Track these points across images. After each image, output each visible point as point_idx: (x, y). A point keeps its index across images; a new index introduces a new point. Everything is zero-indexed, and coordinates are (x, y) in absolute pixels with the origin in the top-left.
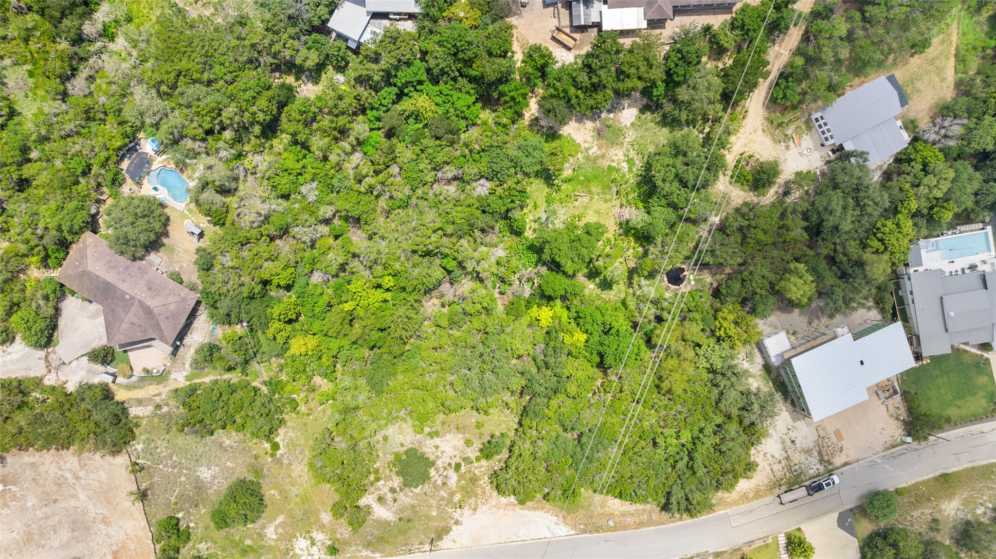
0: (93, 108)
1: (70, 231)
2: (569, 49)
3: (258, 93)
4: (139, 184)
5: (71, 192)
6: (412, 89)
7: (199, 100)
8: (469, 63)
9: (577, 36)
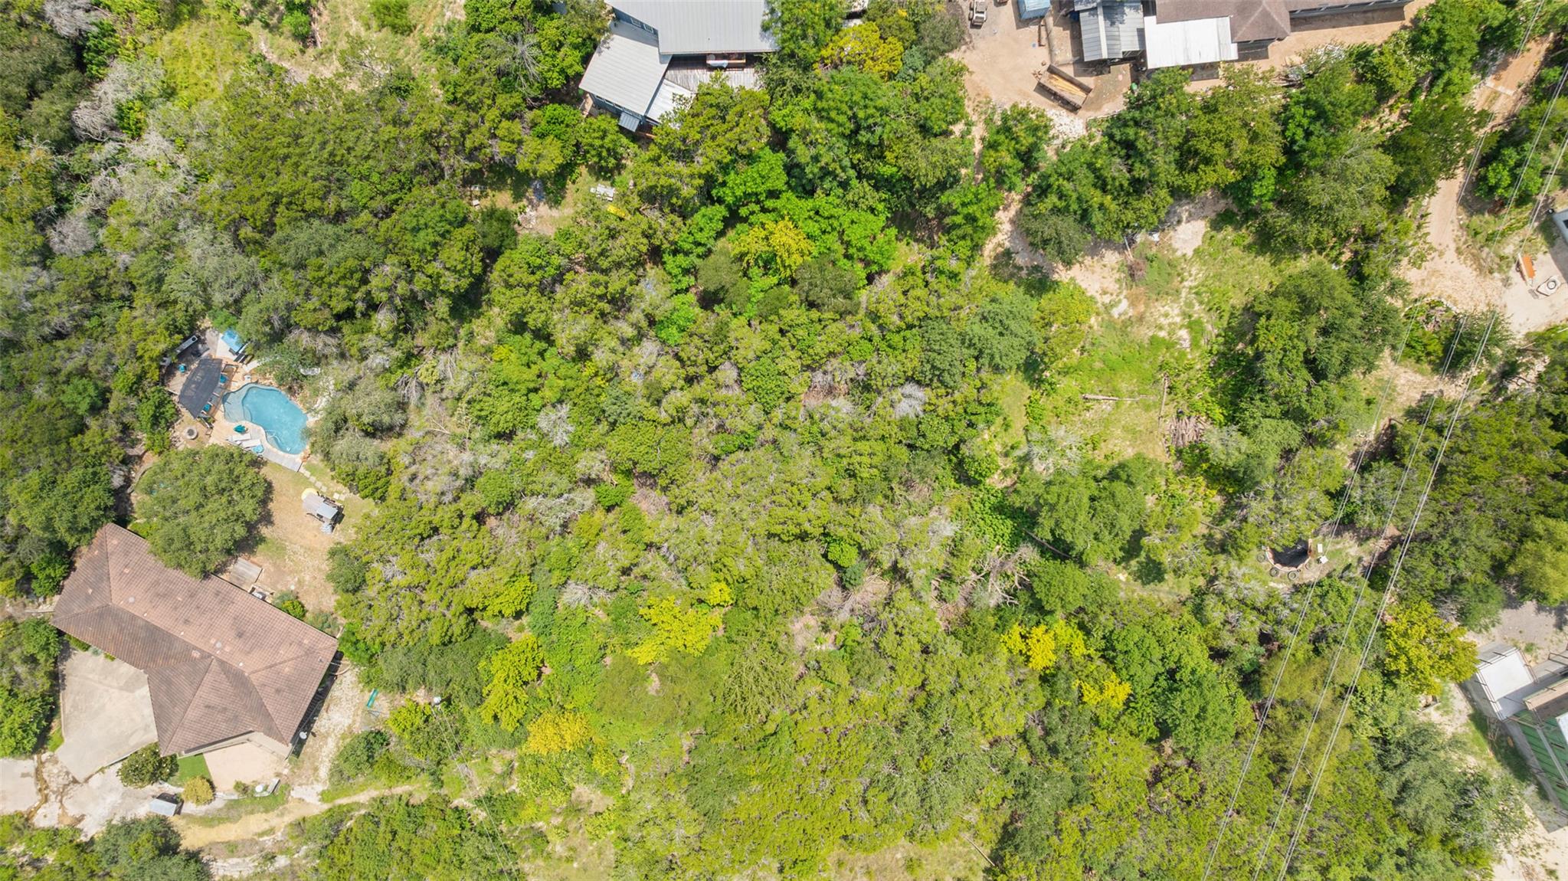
0: (106, 277)
1: (72, 529)
2: (1074, 109)
3: (443, 236)
4: (209, 421)
5: (69, 449)
6: (757, 208)
7: (320, 253)
8: (877, 151)
9: (1088, 81)
